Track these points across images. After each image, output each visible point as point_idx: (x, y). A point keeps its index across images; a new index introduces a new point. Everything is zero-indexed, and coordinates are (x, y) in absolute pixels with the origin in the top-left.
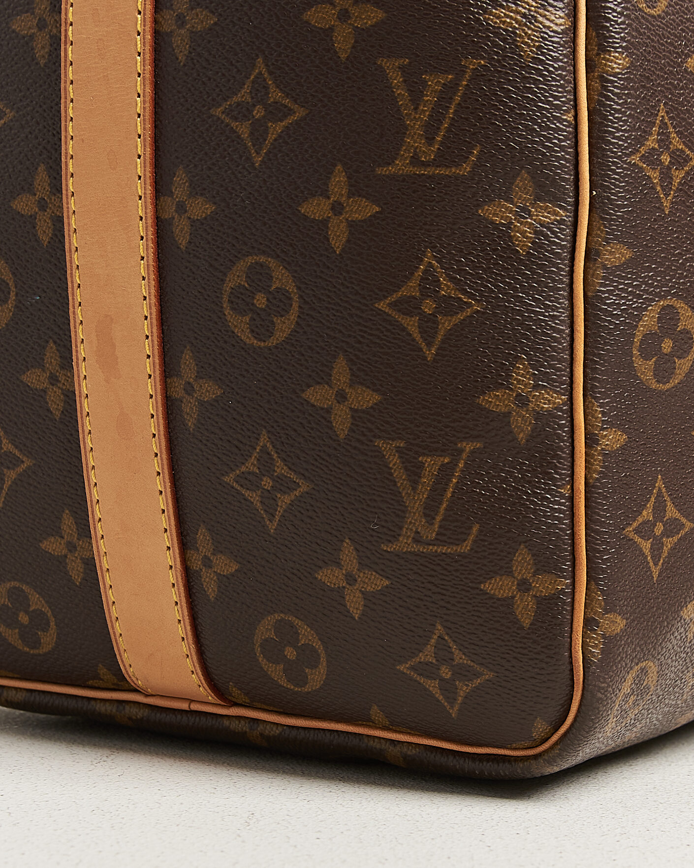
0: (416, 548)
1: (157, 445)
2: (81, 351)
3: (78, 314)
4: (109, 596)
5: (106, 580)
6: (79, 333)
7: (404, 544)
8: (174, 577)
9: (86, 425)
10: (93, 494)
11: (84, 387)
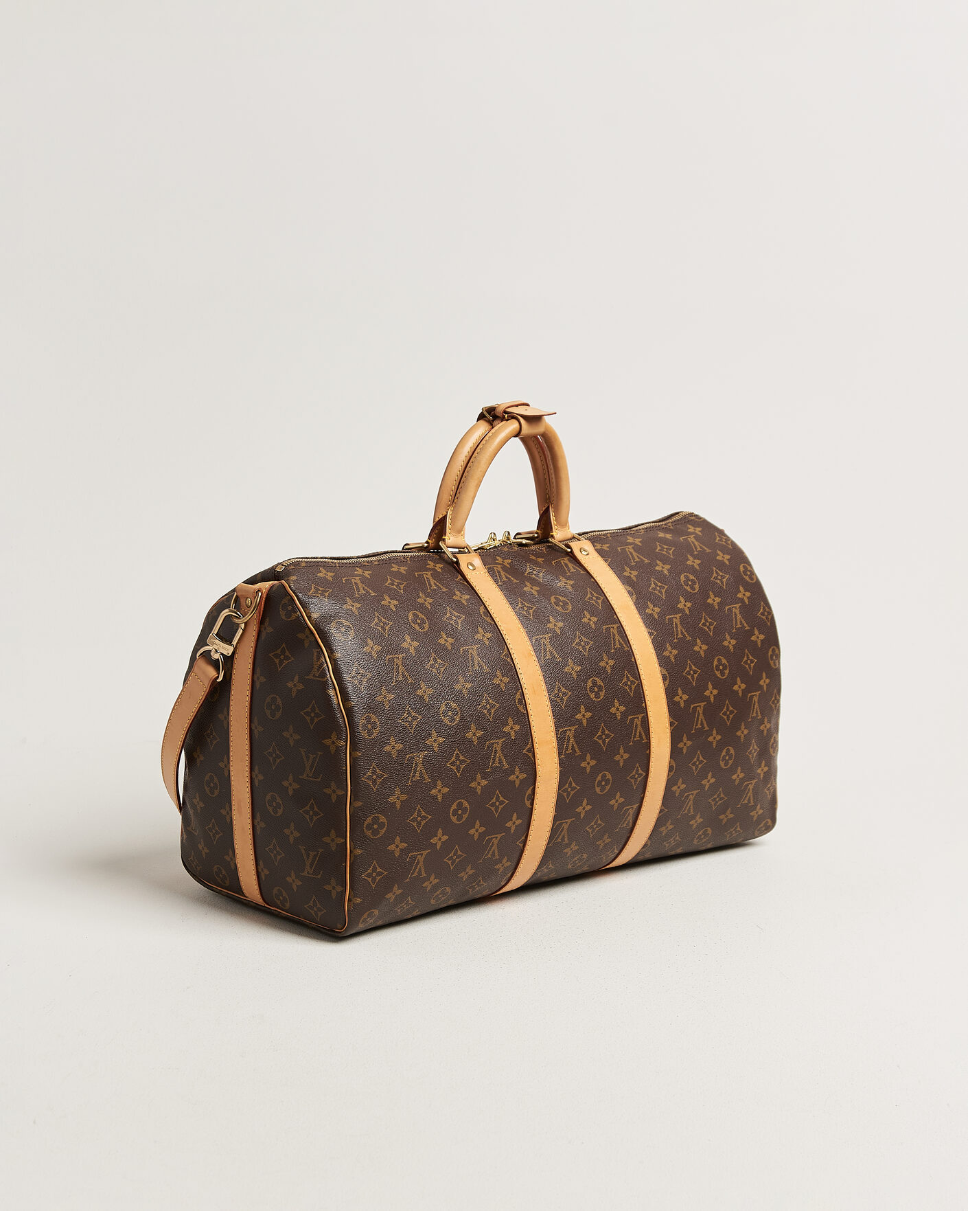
0: (308, 875)
1: (251, 837)
2: (234, 808)
3: (233, 798)
4: (240, 874)
5: (239, 870)
6: (233, 803)
7: (305, 874)
8: (254, 872)
9: (235, 827)
10: (236, 846)
11: (234, 818)
